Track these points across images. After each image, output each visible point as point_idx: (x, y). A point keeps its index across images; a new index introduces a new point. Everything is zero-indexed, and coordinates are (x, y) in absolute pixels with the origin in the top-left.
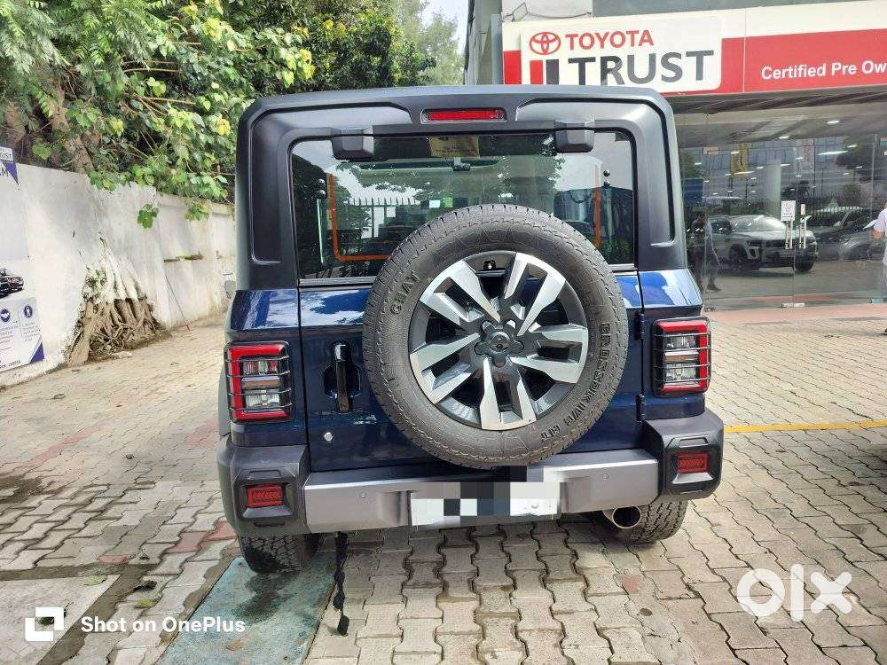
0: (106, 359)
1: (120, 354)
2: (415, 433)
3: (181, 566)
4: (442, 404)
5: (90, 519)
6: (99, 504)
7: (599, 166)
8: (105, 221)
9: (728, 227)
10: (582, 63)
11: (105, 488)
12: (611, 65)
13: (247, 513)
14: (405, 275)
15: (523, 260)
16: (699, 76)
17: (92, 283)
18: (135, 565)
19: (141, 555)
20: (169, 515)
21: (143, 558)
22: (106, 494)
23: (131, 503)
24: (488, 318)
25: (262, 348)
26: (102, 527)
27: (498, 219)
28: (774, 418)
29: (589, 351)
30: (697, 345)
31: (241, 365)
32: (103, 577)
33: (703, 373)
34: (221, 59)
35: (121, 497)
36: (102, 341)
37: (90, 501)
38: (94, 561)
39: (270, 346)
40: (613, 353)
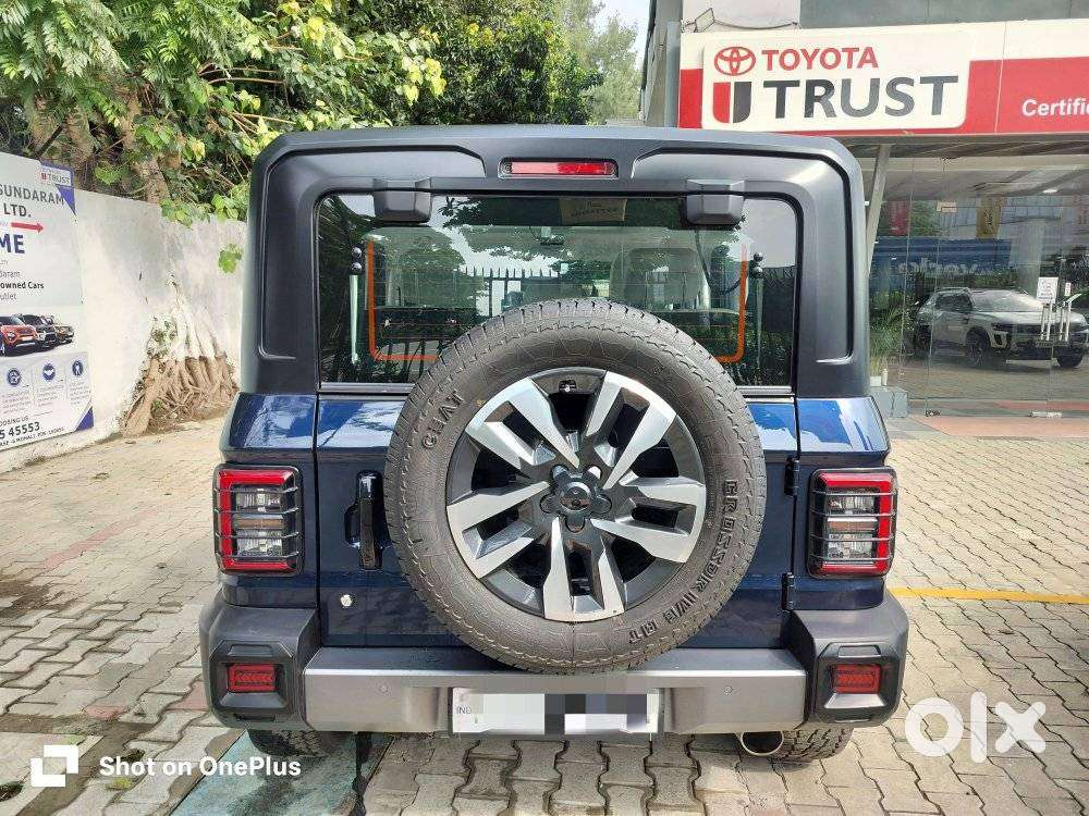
0: (169, 430)
1: (185, 425)
2: (448, 617)
3: (181, 733)
4: (490, 579)
5: (90, 650)
6: (106, 630)
7: (748, 247)
8: (180, 263)
9: (964, 304)
10: (781, 87)
11: (120, 607)
12: (819, 91)
13: (227, 699)
14: (444, 396)
15: (616, 383)
16: (937, 109)
17: (159, 336)
18: (127, 724)
19: (135, 710)
20: (187, 653)
21: (139, 714)
22: (118, 617)
23: (145, 631)
24: (560, 460)
25: (261, 474)
26: (103, 663)
27: (582, 322)
28: (1003, 581)
29: (706, 517)
30: (876, 509)
31: (233, 496)
32: (80, 738)
33: (883, 550)
34: (331, 69)
35: (136, 621)
36: (167, 407)
37: (98, 624)
38: (79, 712)
39: (273, 473)
40: (740, 526)
